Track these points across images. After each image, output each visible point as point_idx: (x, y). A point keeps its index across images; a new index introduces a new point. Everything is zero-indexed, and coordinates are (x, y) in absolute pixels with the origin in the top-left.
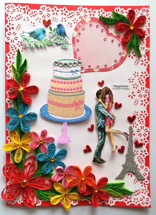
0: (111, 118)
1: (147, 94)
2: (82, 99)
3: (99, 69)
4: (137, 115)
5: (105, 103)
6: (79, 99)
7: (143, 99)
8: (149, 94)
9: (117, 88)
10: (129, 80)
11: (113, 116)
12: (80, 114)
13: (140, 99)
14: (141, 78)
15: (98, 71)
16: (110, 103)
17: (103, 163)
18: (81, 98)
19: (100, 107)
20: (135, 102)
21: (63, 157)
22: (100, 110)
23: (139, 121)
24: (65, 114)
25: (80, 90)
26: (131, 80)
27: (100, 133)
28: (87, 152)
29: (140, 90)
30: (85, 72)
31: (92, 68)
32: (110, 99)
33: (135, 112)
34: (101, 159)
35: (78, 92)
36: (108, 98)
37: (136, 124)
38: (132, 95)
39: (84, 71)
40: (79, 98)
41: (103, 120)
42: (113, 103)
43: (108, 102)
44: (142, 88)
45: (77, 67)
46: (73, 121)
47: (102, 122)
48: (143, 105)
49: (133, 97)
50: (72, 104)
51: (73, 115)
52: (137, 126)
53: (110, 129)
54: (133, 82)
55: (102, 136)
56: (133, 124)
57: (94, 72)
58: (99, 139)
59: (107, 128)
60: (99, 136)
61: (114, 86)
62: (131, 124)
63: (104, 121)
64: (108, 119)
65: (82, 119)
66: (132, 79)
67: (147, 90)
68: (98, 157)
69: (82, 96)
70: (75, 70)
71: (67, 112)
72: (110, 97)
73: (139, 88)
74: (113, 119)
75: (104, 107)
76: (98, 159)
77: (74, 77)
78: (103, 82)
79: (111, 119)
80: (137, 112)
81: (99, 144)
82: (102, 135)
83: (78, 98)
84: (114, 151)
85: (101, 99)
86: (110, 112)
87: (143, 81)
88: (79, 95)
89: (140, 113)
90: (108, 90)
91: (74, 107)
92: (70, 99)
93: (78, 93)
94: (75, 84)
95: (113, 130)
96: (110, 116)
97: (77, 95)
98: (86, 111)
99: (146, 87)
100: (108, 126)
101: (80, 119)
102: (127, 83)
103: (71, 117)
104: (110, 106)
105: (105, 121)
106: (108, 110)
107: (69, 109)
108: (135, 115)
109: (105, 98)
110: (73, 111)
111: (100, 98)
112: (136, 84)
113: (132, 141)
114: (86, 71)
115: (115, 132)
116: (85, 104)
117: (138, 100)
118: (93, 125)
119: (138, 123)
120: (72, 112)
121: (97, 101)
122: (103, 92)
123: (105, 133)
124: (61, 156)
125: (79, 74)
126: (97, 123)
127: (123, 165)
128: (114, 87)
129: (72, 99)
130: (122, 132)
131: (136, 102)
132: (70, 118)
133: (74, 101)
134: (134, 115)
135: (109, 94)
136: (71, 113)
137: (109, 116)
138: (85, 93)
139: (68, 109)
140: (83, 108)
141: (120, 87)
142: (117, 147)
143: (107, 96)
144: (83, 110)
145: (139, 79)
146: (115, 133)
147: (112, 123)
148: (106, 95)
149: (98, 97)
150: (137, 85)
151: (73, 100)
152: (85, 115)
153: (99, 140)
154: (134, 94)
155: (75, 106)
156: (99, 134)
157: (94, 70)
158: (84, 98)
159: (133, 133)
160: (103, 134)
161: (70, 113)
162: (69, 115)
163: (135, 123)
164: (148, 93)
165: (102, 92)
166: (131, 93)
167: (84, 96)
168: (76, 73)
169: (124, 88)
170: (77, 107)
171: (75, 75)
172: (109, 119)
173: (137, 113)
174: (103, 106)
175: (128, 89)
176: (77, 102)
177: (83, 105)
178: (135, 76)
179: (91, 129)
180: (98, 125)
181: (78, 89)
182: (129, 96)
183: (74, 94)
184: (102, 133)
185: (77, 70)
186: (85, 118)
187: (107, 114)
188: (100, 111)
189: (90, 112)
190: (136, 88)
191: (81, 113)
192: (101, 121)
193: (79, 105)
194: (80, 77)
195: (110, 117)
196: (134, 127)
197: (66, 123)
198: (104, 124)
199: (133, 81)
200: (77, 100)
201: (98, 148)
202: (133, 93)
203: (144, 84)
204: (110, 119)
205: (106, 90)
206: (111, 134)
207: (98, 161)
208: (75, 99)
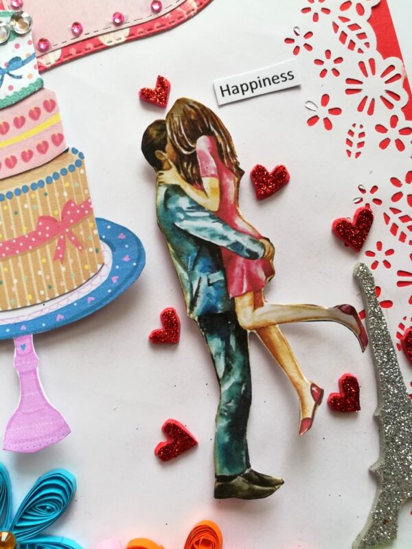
0: (249, 251)
1: (397, 87)
2: (78, 193)
3: (127, 32)
4: (378, 201)
5: (200, 182)
6: (61, 197)
7: (382, 115)
8: (406, 85)
9: (240, 96)
10: (289, 40)
11: (256, 238)
12: (86, 273)
13: (369, 123)
14: (344, 19)
15: (124, 39)
16: (225, 175)
17: (272, 492)
18: (69, 189)
19: (180, 210)
20: (349, 142)
21: (53, 516)
22: (184, 225)
23: (394, 229)
24: (12, 296)
25: (53, 150)
26: (300, 41)
27: (216, 344)
28: (175, 456)
29: (358, 75)
30: (60, 63)
31: (89, 31)
32: (222, 157)
33: (363, 191)
34: (256, 473)
35: (50, 165)
36: (208, 153)
37: (385, 248)
38: (323, 112)
39: (52, 58)
40: (60, 190)
41: (212, 272)
42: (240, 173)
43: (212, 176)
44: (361, 64)
45: (11, 44)
46: (60, 317)
47: (209, 285)
48: (392, 145)
49: (332, 118)
50: (34, 234)
51: (50, 287)
52: (389, 258)
53: (259, 311)
54: (308, 47)
55: (229, 356)
56: (370, 254)
57: (107, 48)
58: (221, 375)
59: (243, 307)
60: (217, 359)
61: (225, 88)
62: (357, 257)
63: (222, 278)
64: (235, 262)
65: (103, 296)
66: (302, 33)
67: (392, 67)
68: (239, 470)
69: (76, 179)
70: (8, 61)
71: (15, 281)
72: (219, 145)
73: (350, 68)
74: (261, 256)
75: (199, 207)
76: (239, 481)
77: (10, 93)
78: (163, 84)
79: (253, 255)
80: (375, 189)
81: (224, 399)
82: (227, 348)
83: (57, 194)
84: (309, 415)
85: (174, 169)
86: (238, 222)
87: (359, 31)
88: (56, 176)
89: (389, 190)
90: (198, 114)
91: (47, 247)
92: (16, 213)
93: (49, 171)
94: (23, 128)
95: (276, 311)
96: (245, 241)
97: (49, 180)
98: (113, 249)
99: (385, 56)
100: (248, 299)
101: (93, 299)
102: (284, 61)
103: (44, 302)
104: (231, 190)
105: (225, 276)
106: (225, 214)
107: (25, 263)
108: (368, 205)
109: (193, 159)
110: (46, 266)
111: (171, 167)
112: (328, 53)
113: (387, 337)
114: (63, 55)
115: (289, 318)
116: (98, 214)
117: (361, 131)
118: (173, 312)
119: (390, 241)
120: (40, 273)
121: (159, 184)
122: (176, 131)
123: (242, 336)
124: (44, 513)
125: (30, 76)
126: (188, 298)
127: (374, 475)
128: (226, 93)
129: (26, 206)
130: (326, 308)
131: (356, 140)
132: (41, 307)
133: (41, 214)
134: (362, 205)
135: (208, 132)
136: (38, 278)
137: (237, 244)
138: (86, 161)
139: (20, 265)
140: (91, 238)
141: (251, 86)
142: (321, 392)
143: (202, 144)
144: (97, 251)
145: (336, 27)
146: (293, 321)
147: (261, 274)
148: (194, 141)
149: (157, 165)
150: (334, 56)
151: (35, 212)
152: (112, 274)
153: (219, 381)
154: (331, 105)
155: (52, 237)
156: (213, 350)
157: (101, 39)
158: (86, 187)
159: (380, 299)
160: (233, 342)
161: (34, 282)
162: (31, 292)
163: (379, 245)
164: (400, 82)
165: (169, 133)
166: (319, 102)
167: (84, 178)
168: (15, 73)
169: (274, 87)
170: (62, 243)
171: (11, 88)
172: (241, 260)
173: (376, 195)
174: (192, 201)
175: (297, 87)
176: (57, 213)
177: (91, 225)
178: (316, 17)
179: (166, 337)
180: (193, 303)
181: (43, 148)
182: (313, 121)
183: (28, 180)
184: (226, 339)
185: (17, 59)
186: (119, 288)
187: (224, 238)
188: (185, 232)
189: (136, 248)
190: (336, 72)
191: (87, 267)
192: (204, 283)
193: (69, 226)
194: (41, 89)
195: (243, 247)
196: (375, 265)
197: (29, 340)
198: (223, 292)
199: (309, 41)
200: (54, 207)
201: (224, 423)
202: (325, 99)
203: (367, 44)
204: (246, 258)
205: (186, 115)
206: (275, 334)
207: (240, 488)
208: (44, 204)
